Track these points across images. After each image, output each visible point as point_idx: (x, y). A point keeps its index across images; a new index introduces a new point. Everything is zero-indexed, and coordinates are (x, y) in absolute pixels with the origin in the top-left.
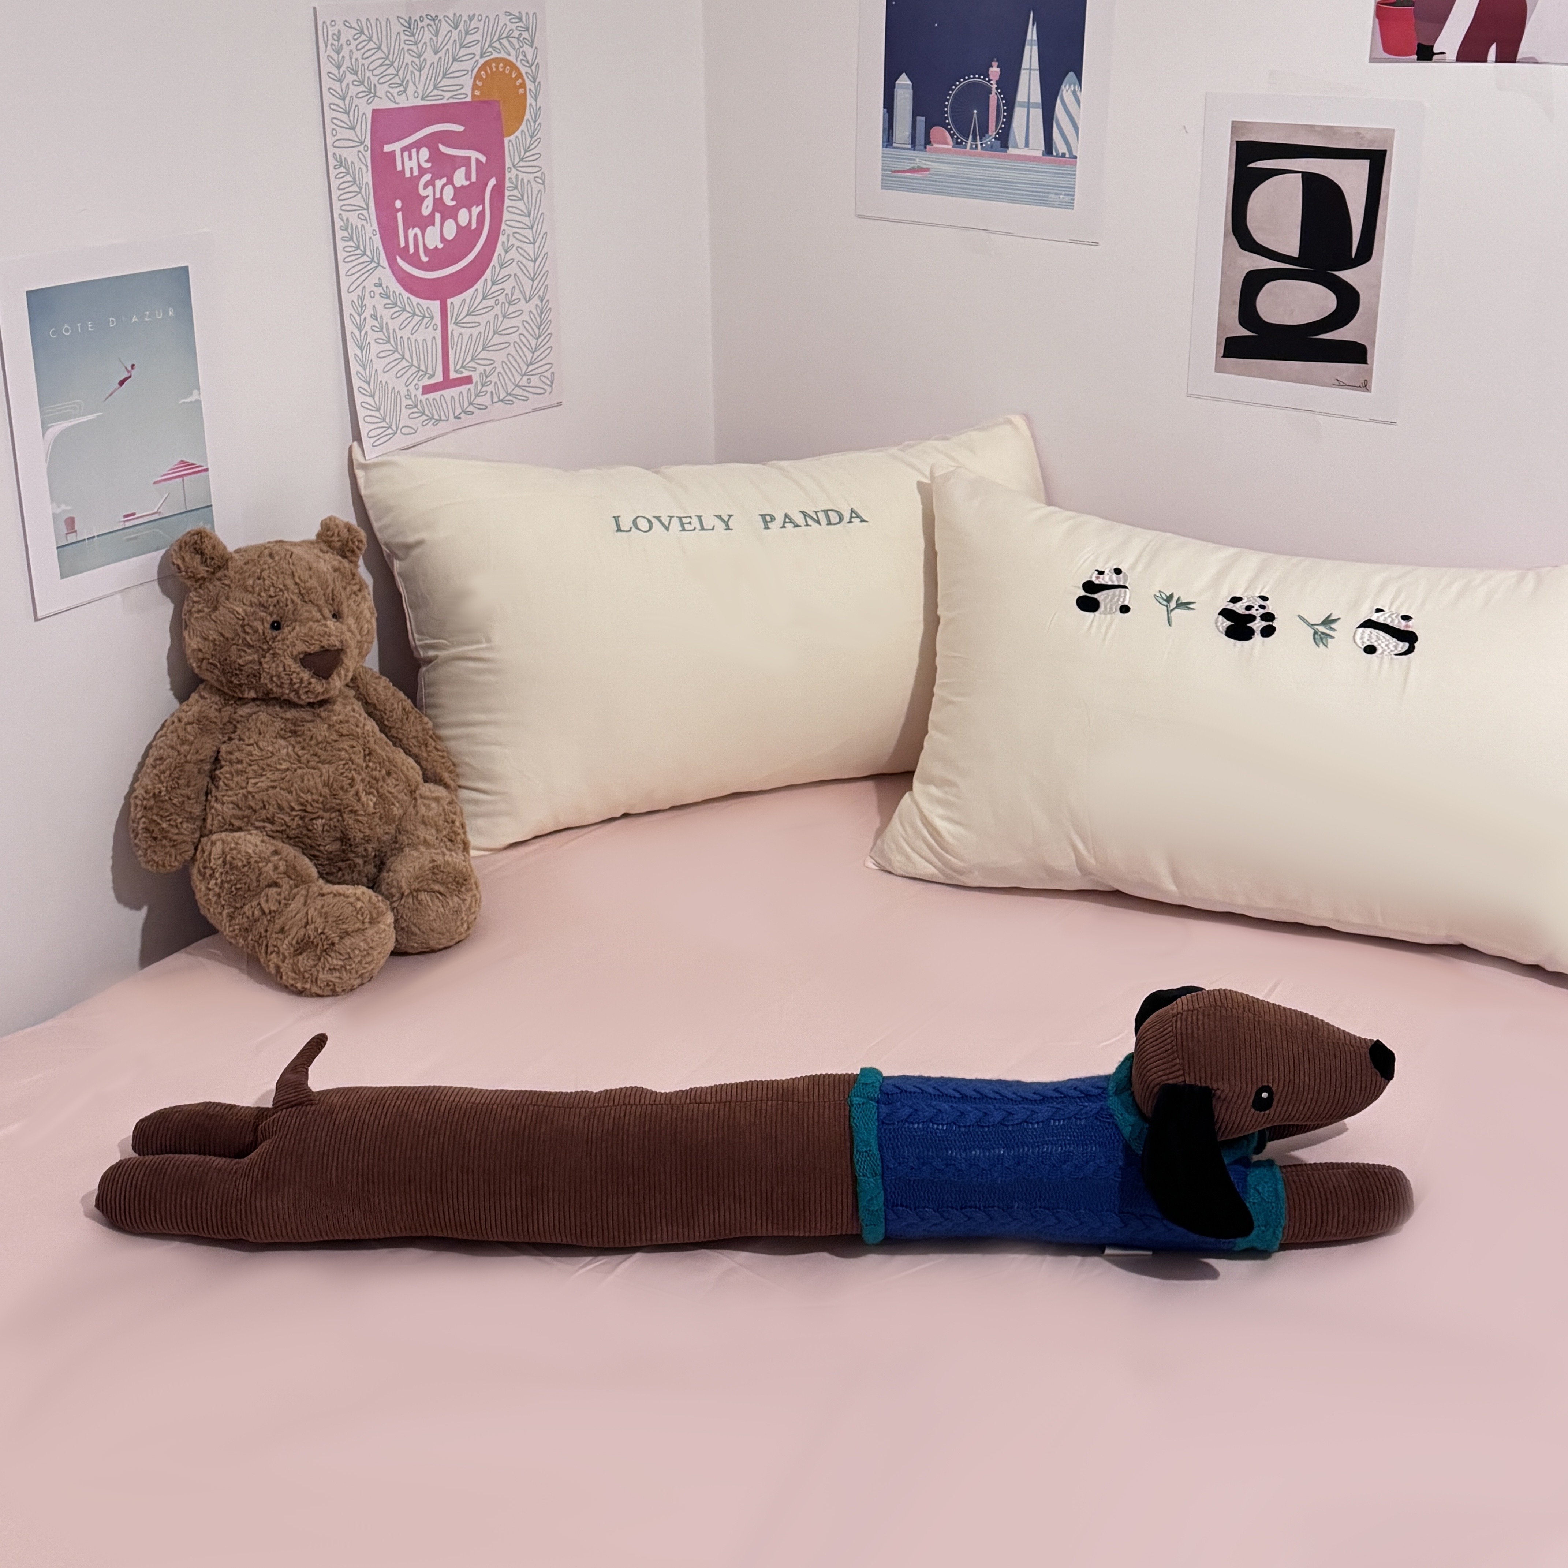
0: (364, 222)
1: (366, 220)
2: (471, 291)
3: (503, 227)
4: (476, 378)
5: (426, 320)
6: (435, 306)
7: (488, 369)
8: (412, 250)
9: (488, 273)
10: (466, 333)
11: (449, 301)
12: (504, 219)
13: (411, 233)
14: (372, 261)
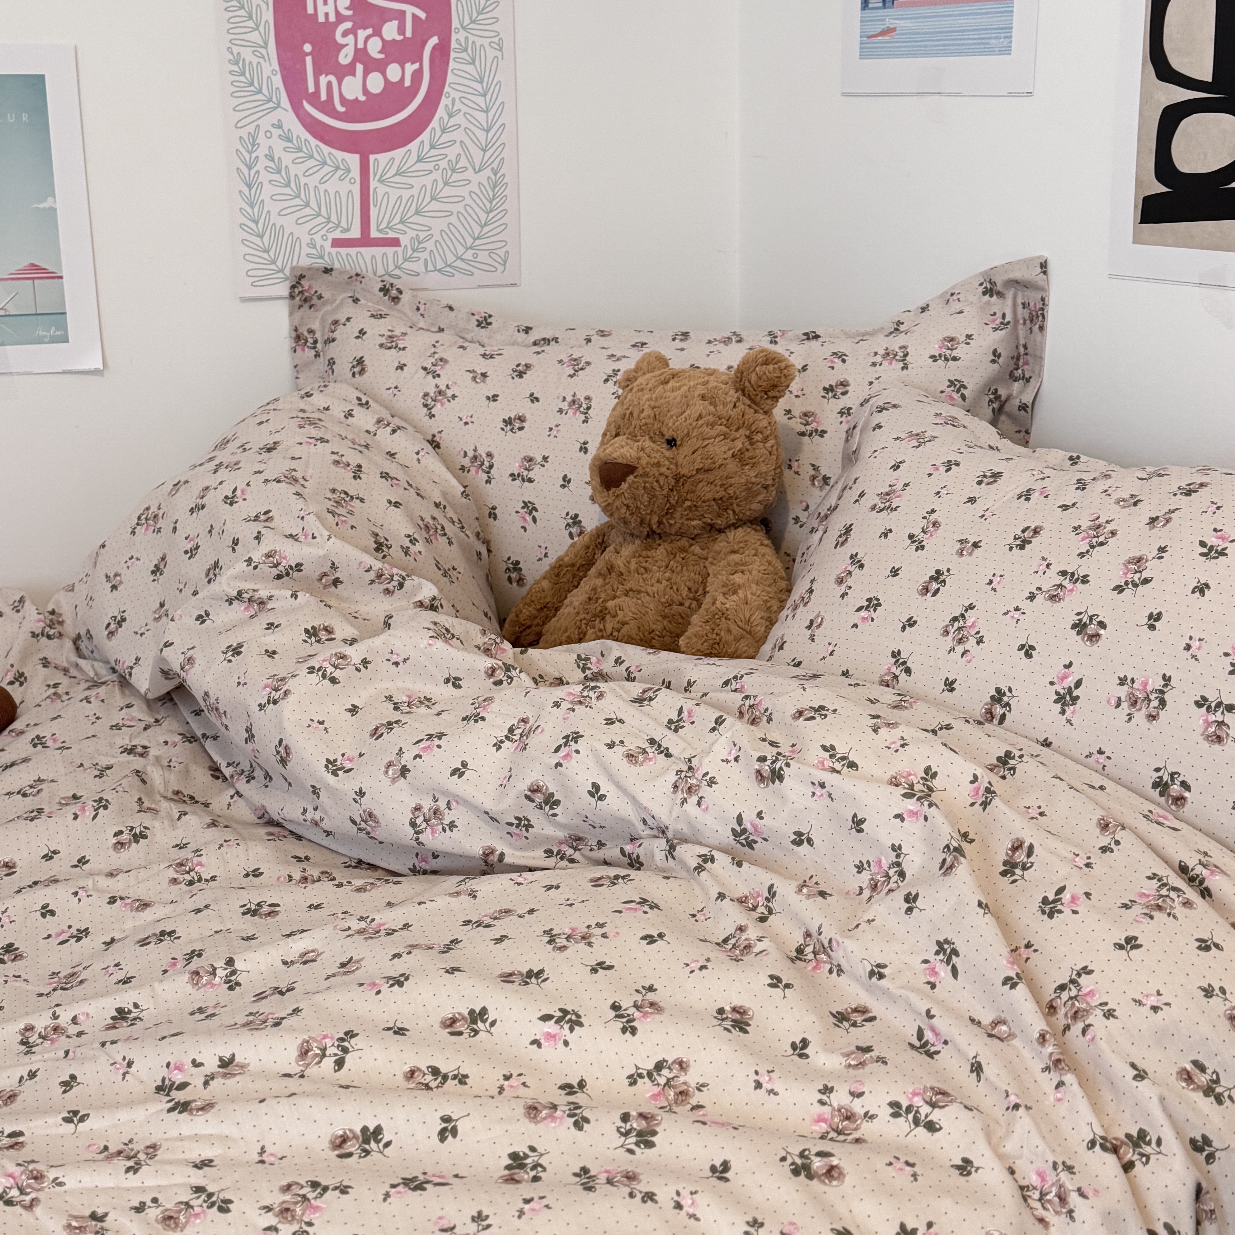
0: (261, 60)
1: (263, 57)
2: (401, 151)
3: (447, 89)
4: (404, 240)
5: (340, 172)
6: (354, 160)
7: (422, 235)
8: (324, 97)
9: (425, 136)
10: (394, 194)
11: (372, 157)
12: (448, 82)
13: (323, 80)
14: (270, 100)
